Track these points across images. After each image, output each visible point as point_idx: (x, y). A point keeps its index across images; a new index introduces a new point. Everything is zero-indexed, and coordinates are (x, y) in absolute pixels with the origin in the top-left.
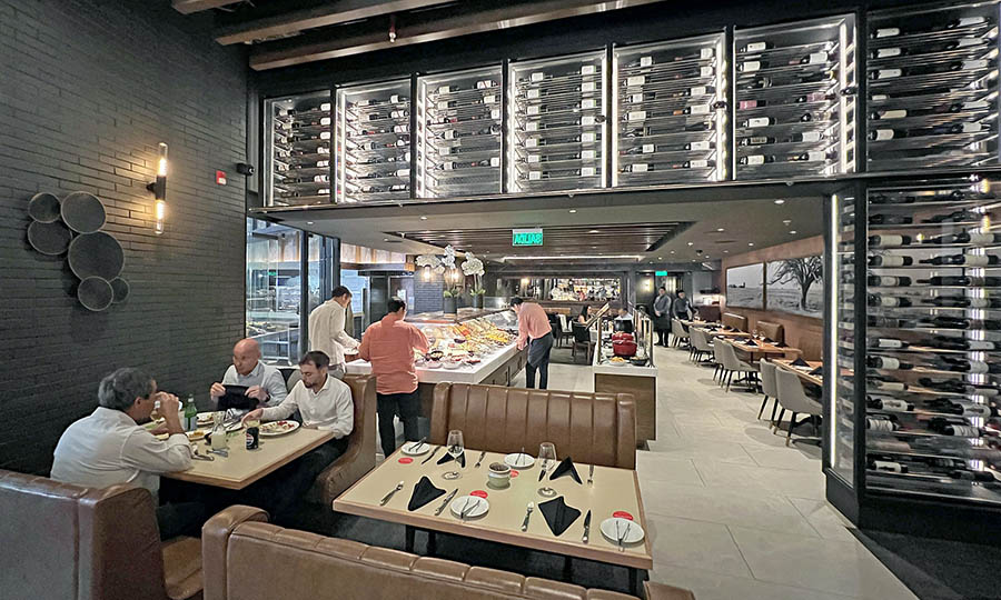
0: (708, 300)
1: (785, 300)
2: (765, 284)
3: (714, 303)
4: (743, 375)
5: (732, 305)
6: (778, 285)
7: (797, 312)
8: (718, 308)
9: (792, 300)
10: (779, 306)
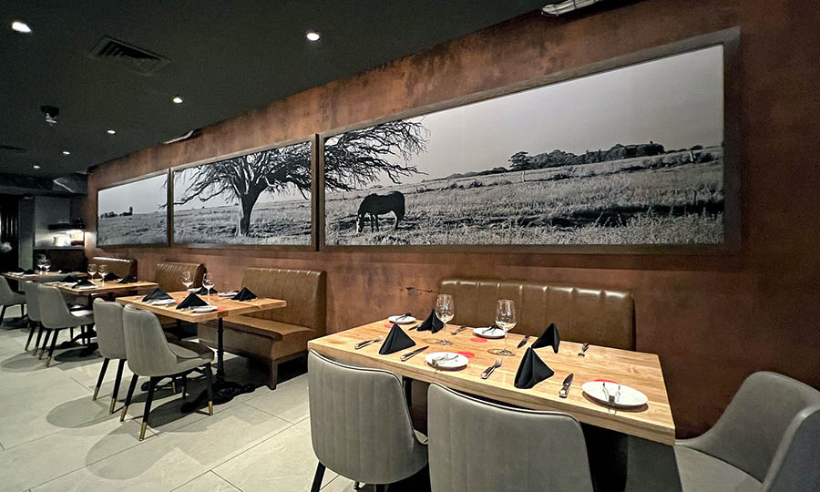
0: (64, 239)
1: (210, 224)
2: (170, 204)
3: (74, 243)
4: (77, 332)
5: (109, 242)
6: (196, 204)
7: (234, 241)
8: (82, 251)
9: (223, 223)
10: (197, 235)
